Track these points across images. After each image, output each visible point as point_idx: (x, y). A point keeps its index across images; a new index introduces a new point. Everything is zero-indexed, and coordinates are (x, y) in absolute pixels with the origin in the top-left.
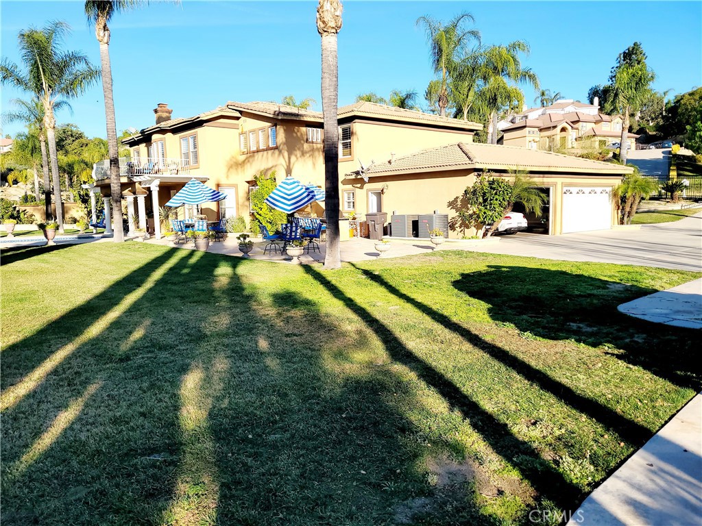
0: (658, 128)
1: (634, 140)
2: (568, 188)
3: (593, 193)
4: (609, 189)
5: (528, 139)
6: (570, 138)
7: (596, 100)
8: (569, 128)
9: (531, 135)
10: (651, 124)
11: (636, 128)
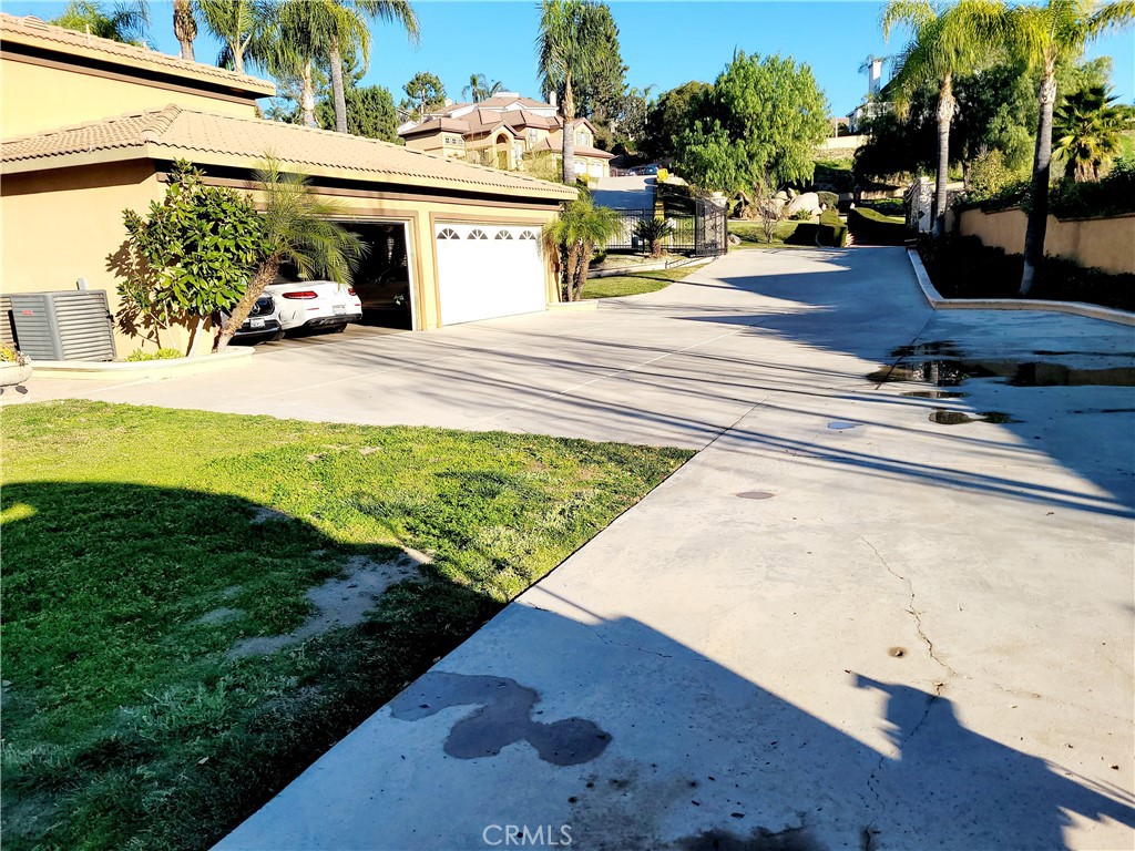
0: (640, 145)
1: (606, 162)
2: (448, 226)
3: (504, 238)
4: (536, 231)
5: (446, 152)
6: (513, 154)
7: (553, 96)
8: (510, 136)
9: (451, 145)
10: (631, 139)
11: (611, 144)
